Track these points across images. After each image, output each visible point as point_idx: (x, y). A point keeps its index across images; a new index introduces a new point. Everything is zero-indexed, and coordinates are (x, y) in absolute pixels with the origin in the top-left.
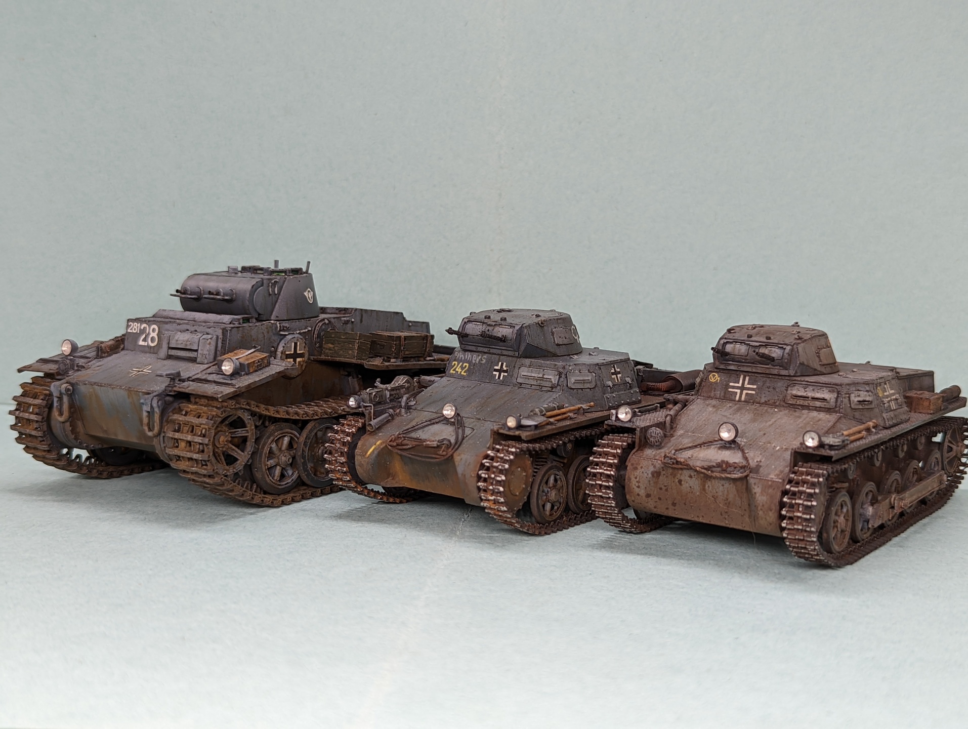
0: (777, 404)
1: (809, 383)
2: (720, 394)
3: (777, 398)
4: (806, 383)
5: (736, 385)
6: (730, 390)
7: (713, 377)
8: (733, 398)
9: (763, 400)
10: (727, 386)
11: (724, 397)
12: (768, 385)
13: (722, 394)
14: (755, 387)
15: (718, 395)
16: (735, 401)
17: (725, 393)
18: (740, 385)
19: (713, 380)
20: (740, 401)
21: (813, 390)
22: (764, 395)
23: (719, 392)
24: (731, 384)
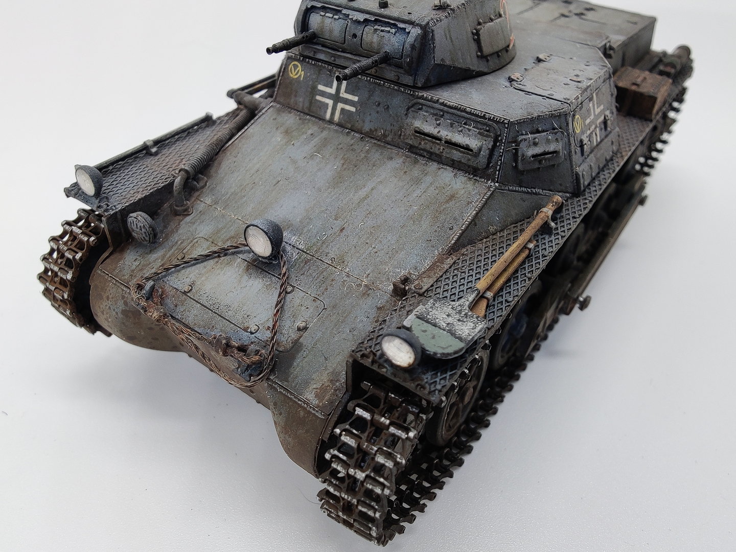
0: (389, 139)
1: (446, 109)
2: (304, 102)
3: (389, 128)
4: (442, 107)
5: (328, 90)
6: (318, 98)
7: (295, 69)
8: (322, 113)
9: (367, 127)
10: (314, 91)
11: (309, 110)
12: (377, 99)
13: (307, 104)
14: (356, 99)
15: (301, 105)
16: (323, 120)
17: (311, 103)
18: (332, 91)
19: (293, 75)
20: (331, 122)
21: (452, 125)
22: (369, 118)
23: (301, 100)
24: (321, 87)
